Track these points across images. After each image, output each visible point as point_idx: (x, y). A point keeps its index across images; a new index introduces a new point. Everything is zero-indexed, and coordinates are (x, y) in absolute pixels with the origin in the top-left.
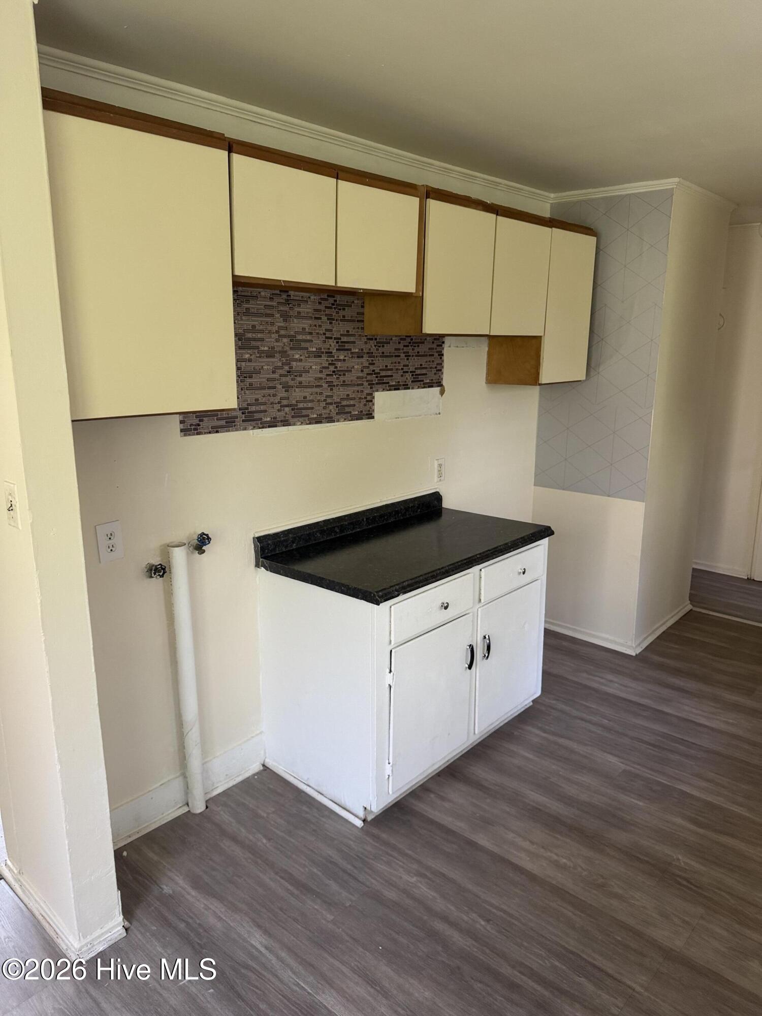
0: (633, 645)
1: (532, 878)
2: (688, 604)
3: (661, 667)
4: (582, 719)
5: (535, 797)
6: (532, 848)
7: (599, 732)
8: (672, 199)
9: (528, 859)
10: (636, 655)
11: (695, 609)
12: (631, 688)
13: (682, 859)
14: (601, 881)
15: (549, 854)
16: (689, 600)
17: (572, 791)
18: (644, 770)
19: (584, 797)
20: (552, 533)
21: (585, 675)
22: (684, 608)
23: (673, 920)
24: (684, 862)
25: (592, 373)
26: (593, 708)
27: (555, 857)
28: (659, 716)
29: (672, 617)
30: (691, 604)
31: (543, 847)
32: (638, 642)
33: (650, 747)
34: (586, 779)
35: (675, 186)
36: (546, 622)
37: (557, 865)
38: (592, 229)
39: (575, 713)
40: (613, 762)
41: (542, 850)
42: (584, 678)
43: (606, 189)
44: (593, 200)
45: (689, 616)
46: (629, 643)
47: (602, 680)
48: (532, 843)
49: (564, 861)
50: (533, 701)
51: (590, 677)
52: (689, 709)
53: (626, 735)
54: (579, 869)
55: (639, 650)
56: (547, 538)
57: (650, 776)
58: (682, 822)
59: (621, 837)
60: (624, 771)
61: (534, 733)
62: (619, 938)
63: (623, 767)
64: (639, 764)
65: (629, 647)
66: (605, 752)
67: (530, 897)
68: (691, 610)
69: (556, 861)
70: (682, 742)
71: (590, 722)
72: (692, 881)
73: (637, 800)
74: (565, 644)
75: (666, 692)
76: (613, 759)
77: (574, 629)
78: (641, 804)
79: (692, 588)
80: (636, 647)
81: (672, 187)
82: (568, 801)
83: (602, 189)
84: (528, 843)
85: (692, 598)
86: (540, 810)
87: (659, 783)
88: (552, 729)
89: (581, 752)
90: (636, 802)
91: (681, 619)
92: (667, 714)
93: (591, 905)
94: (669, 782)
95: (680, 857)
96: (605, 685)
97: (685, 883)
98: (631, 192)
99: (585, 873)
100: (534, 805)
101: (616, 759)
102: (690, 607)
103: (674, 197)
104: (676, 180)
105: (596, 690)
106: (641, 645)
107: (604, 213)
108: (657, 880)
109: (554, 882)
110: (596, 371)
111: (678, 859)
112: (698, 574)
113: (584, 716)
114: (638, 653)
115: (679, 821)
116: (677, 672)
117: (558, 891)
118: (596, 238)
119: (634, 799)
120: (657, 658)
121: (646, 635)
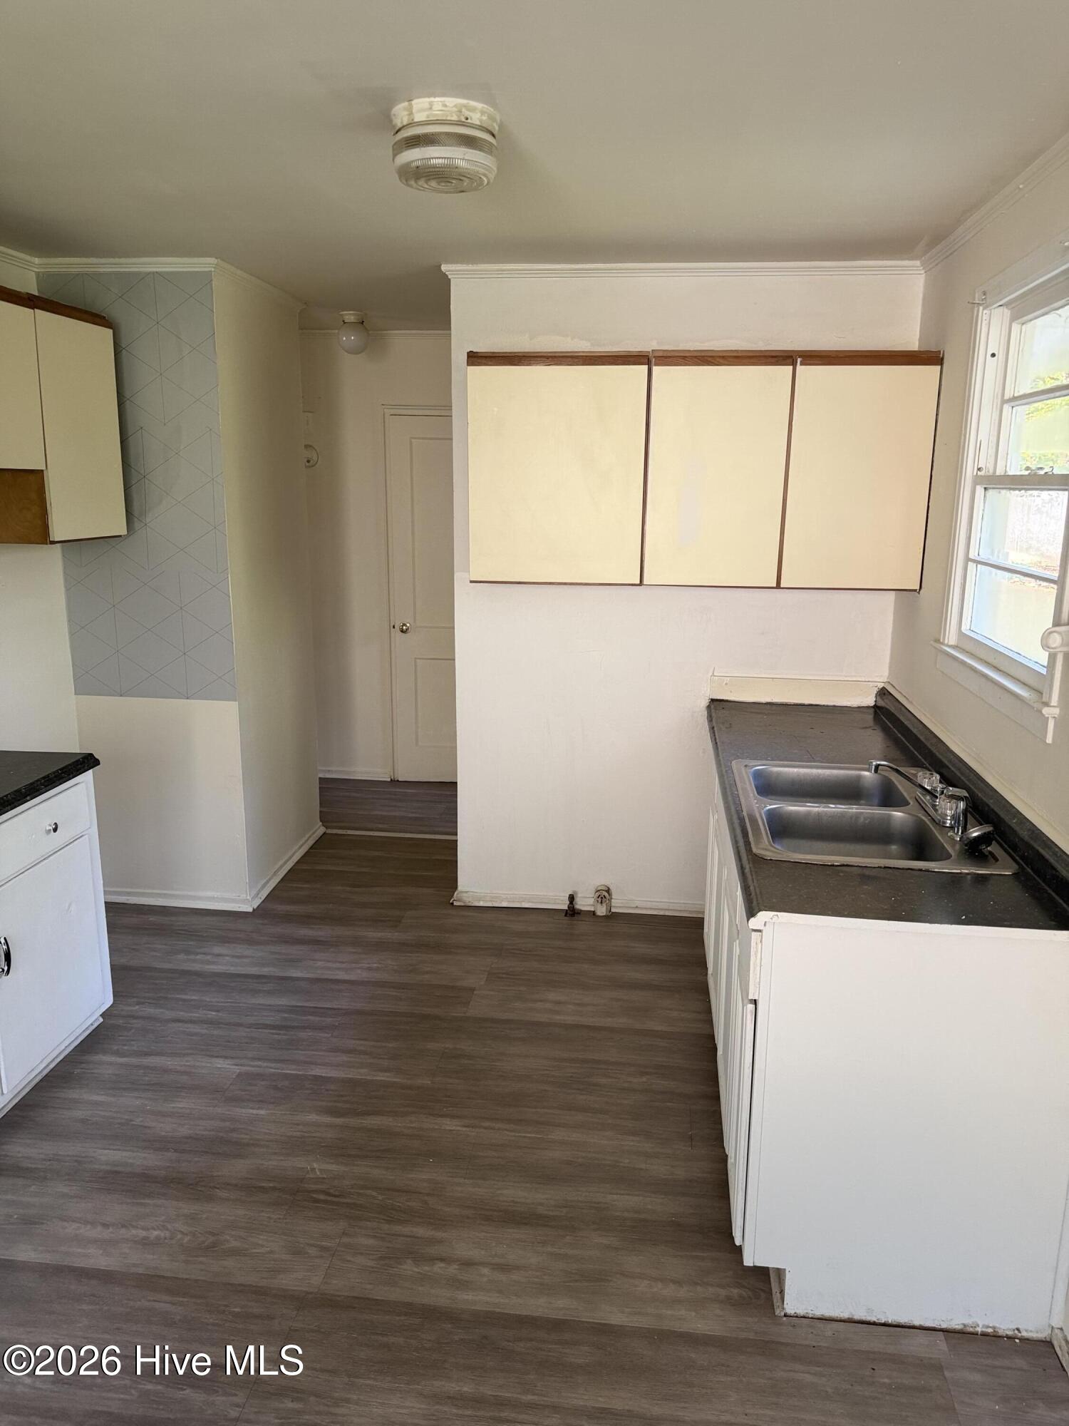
0: (248, 898)
1: (106, 1277)
2: (319, 828)
3: (288, 918)
4: (179, 1021)
5: (108, 1156)
6: (107, 1234)
7: (204, 1031)
8: (212, 285)
9: (101, 1252)
10: (254, 909)
11: (329, 831)
12: (246, 957)
13: (319, 1167)
14: (211, 1239)
15: (134, 1232)
16: (321, 821)
17: (165, 1127)
18: (265, 1064)
19: (184, 1131)
20: (97, 762)
21: (181, 956)
22: (314, 833)
23: (308, 1253)
24: (321, 1170)
25: (137, 525)
26: (195, 1000)
27: (143, 1233)
28: (283, 984)
29: (300, 847)
30: (323, 826)
31: (123, 1226)
32: (254, 892)
33: (274, 1031)
34: (183, 1104)
35: (213, 270)
36: (105, 892)
37: (145, 1243)
38: (105, 317)
39: (169, 1014)
40: (224, 1067)
41: (123, 1231)
42: (183, 962)
43: (117, 260)
44: (101, 274)
45: (320, 844)
46: (243, 896)
47: (209, 957)
48: (105, 1225)
49: (156, 1233)
50: (103, 1015)
51: (192, 957)
52: (324, 965)
53: (240, 1025)
54: (179, 1236)
55: (256, 903)
56: (91, 771)
57: (274, 1071)
58: (317, 1117)
59: (237, 1168)
60: (239, 1075)
61: (107, 1063)
62: (237, 1310)
63: (237, 1069)
64: (259, 1059)
65: (244, 901)
66: (212, 1056)
67: (106, 1308)
68: (324, 833)
69: (145, 1238)
70: (315, 1011)
71: (192, 1022)
72: (332, 1191)
73: (258, 1109)
74: (152, 919)
75: (295, 950)
76: (220, 1063)
77: (165, 894)
78: (262, 1112)
79: (322, 803)
80: (253, 898)
81: (209, 269)
82: (160, 1144)
83: (112, 260)
84: (99, 1228)
85: (324, 818)
86: (117, 1172)
87: (286, 1076)
88: (135, 1048)
89: (179, 1068)
90: (255, 1112)
91: (311, 848)
92: (298, 979)
93: (196, 1281)
94: (299, 1070)
95: (315, 1165)
96: (213, 963)
97: (322, 1197)
98: (155, 270)
99: (186, 1239)
100: (108, 1168)
101: (228, 1061)
102: (322, 830)
103: (213, 282)
104: (212, 260)
105: (198, 974)
106: (259, 896)
107: (120, 295)
108: (287, 1208)
109: (141, 1271)
110: (141, 521)
111: (313, 1170)
112: (327, 785)
113: (182, 1014)
114: (255, 907)
115: (313, 1117)
116: (307, 920)
117: (150, 1282)
118: (111, 331)
119: (252, 1108)
120: (282, 908)
121: (265, 880)
